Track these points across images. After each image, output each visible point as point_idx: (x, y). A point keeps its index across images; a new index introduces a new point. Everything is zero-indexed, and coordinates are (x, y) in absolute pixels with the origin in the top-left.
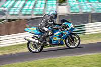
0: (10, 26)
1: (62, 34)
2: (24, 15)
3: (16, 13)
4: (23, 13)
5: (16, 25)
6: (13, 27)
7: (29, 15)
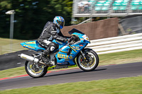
0: (96, 27)
1: (71, 50)
2: (116, 12)
3: (104, 9)
4: (115, 8)
5: (104, 26)
6: (99, 29)
7: (123, 11)
